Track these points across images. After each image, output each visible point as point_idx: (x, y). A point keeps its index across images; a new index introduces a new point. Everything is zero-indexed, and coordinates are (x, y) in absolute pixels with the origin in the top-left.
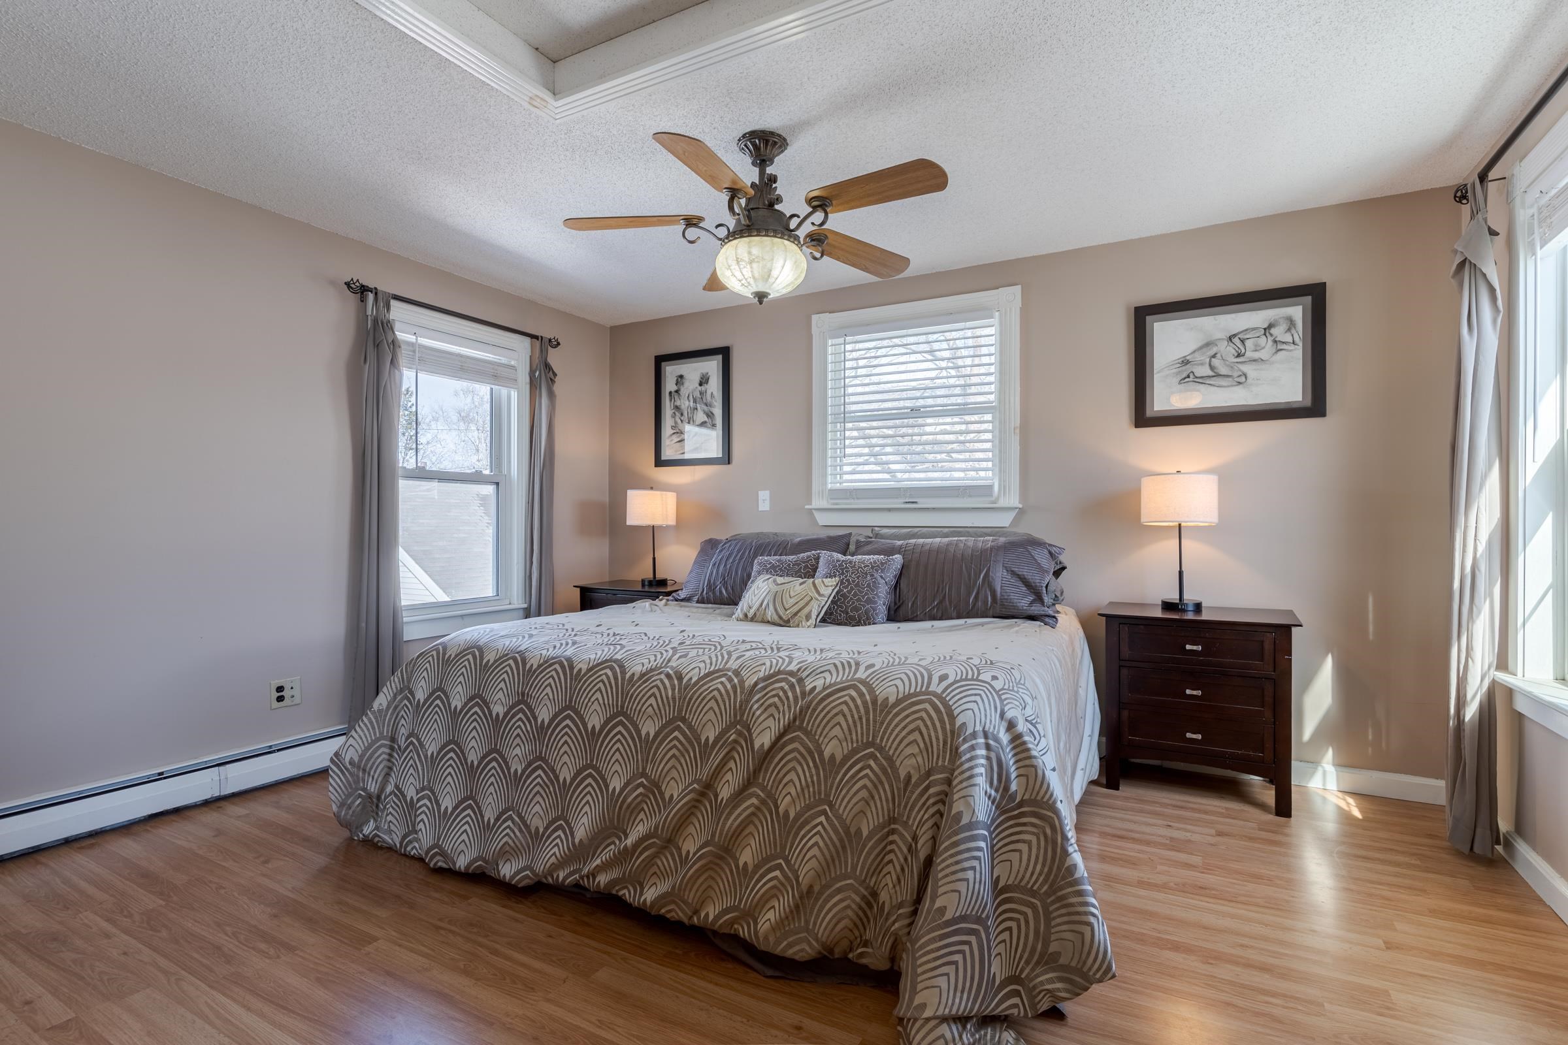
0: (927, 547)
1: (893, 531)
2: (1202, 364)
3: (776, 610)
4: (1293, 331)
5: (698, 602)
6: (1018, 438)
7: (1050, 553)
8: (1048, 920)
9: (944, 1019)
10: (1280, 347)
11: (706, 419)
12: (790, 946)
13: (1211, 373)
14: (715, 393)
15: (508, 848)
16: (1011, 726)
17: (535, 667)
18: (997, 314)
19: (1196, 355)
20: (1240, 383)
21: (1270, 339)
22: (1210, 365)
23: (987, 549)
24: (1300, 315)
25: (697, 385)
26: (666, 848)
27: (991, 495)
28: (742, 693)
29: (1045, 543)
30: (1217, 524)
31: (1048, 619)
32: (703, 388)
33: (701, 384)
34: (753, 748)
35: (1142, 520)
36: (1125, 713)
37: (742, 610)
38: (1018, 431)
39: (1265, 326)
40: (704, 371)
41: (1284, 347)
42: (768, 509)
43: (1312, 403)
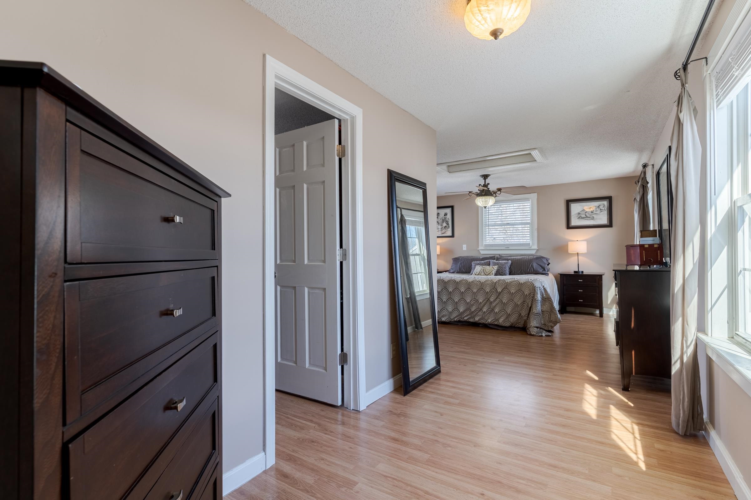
0: (517, 259)
1: (506, 255)
2: (583, 214)
3: (484, 273)
4: (605, 207)
5: (456, 273)
6: (536, 231)
7: (547, 260)
8: (550, 316)
9: (535, 327)
10: (602, 211)
11: (446, 225)
12: (506, 324)
13: (585, 216)
14: (449, 218)
15: (444, 315)
16: (543, 287)
17: (447, 281)
18: (531, 200)
19: (582, 212)
20: (592, 219)
21: (599, 209)
22: (585, 215)
23: (531, 259)
24: (606, 203)
25: (444, 216)
26: (480, 311)
27: (530, 246)
28: (494, 283)
29: (545, 258)
30: (587, 253)
31: (547, 274)
32: (445, 217)
33: (445, 216)
34: (497, 292)
35: (569, 252)
36: (565, 297)
37: (474, 273)
38: (536, 230)
39: (598, 206)
40: (446, 212)
41: (603, 211)
42: (466, 249)
43: (610, 224)
